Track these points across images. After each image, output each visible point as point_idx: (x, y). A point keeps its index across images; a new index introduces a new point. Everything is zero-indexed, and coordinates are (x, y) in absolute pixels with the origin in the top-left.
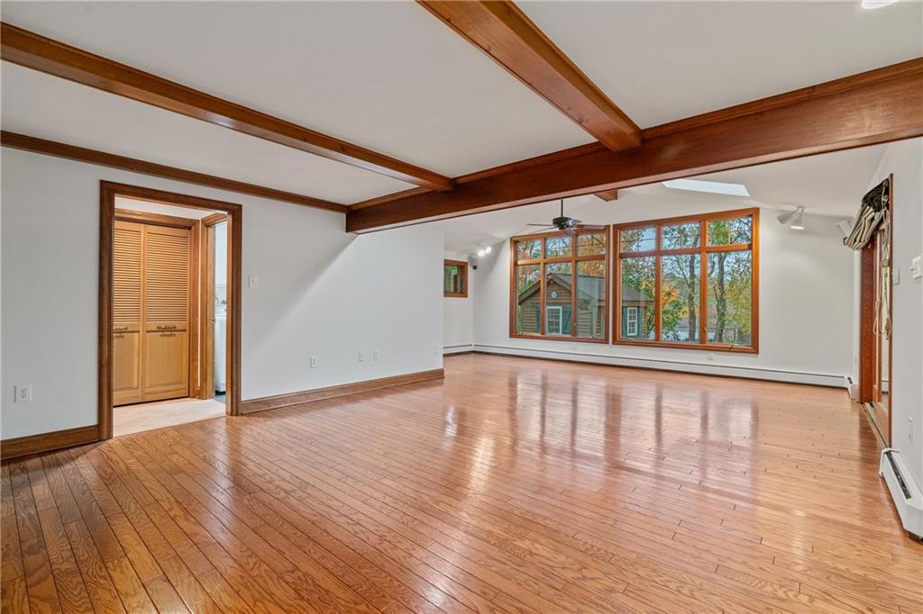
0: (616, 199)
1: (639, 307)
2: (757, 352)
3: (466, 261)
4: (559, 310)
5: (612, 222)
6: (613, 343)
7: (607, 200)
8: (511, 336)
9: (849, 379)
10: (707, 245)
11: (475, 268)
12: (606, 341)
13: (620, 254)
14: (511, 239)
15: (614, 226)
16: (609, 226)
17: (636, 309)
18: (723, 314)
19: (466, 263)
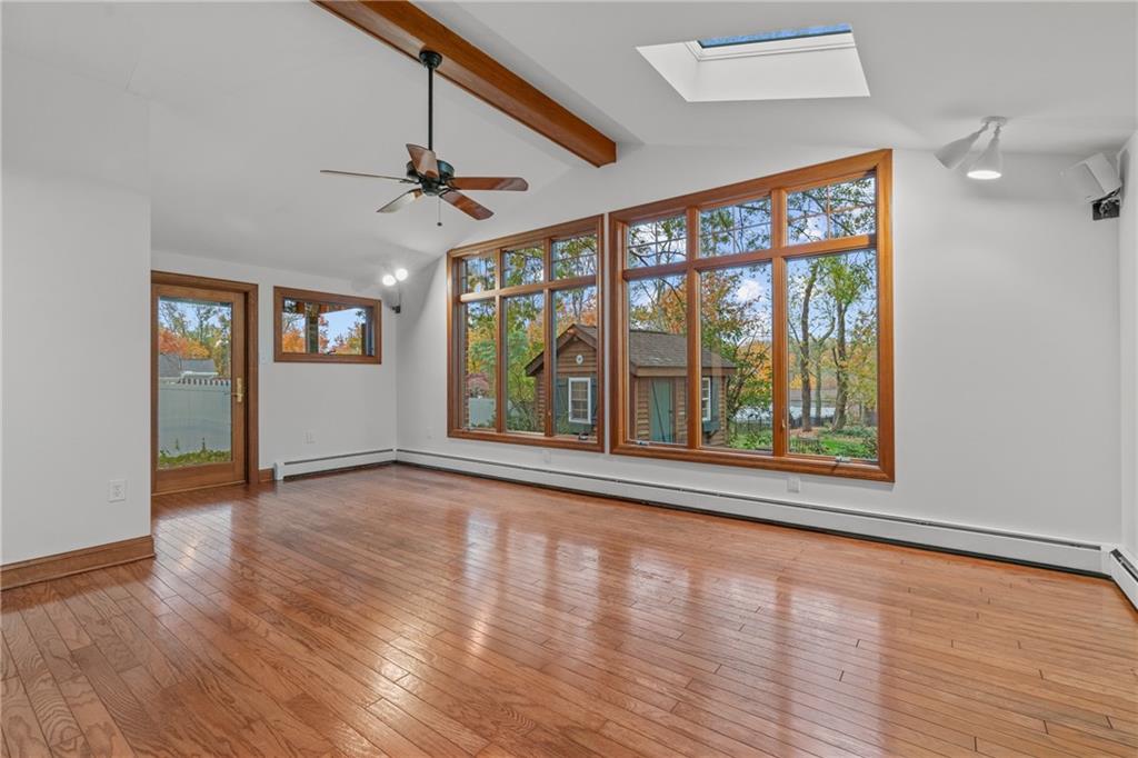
0: (614, 161)
1: (711, 377)
2: (890, 478)
3: (379, 298)
4: (586, 383)
5: (605, 207)
6: (611, 452)
7: (598, 166)
8: (451, 433)
9: (1116, 554)
10: (785, 244)
11: (398, 310)
12: (598, 448)
13: (624, 272)
14: (448, 254)
15: (610, 214)
16: (602, 216)
17: (708, 379)
18: (844, 385)
19: (380, 301)
